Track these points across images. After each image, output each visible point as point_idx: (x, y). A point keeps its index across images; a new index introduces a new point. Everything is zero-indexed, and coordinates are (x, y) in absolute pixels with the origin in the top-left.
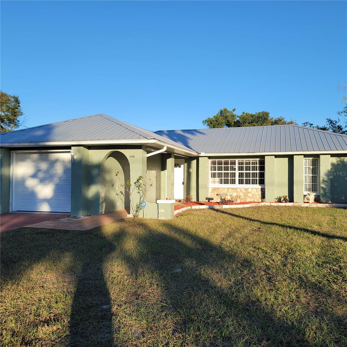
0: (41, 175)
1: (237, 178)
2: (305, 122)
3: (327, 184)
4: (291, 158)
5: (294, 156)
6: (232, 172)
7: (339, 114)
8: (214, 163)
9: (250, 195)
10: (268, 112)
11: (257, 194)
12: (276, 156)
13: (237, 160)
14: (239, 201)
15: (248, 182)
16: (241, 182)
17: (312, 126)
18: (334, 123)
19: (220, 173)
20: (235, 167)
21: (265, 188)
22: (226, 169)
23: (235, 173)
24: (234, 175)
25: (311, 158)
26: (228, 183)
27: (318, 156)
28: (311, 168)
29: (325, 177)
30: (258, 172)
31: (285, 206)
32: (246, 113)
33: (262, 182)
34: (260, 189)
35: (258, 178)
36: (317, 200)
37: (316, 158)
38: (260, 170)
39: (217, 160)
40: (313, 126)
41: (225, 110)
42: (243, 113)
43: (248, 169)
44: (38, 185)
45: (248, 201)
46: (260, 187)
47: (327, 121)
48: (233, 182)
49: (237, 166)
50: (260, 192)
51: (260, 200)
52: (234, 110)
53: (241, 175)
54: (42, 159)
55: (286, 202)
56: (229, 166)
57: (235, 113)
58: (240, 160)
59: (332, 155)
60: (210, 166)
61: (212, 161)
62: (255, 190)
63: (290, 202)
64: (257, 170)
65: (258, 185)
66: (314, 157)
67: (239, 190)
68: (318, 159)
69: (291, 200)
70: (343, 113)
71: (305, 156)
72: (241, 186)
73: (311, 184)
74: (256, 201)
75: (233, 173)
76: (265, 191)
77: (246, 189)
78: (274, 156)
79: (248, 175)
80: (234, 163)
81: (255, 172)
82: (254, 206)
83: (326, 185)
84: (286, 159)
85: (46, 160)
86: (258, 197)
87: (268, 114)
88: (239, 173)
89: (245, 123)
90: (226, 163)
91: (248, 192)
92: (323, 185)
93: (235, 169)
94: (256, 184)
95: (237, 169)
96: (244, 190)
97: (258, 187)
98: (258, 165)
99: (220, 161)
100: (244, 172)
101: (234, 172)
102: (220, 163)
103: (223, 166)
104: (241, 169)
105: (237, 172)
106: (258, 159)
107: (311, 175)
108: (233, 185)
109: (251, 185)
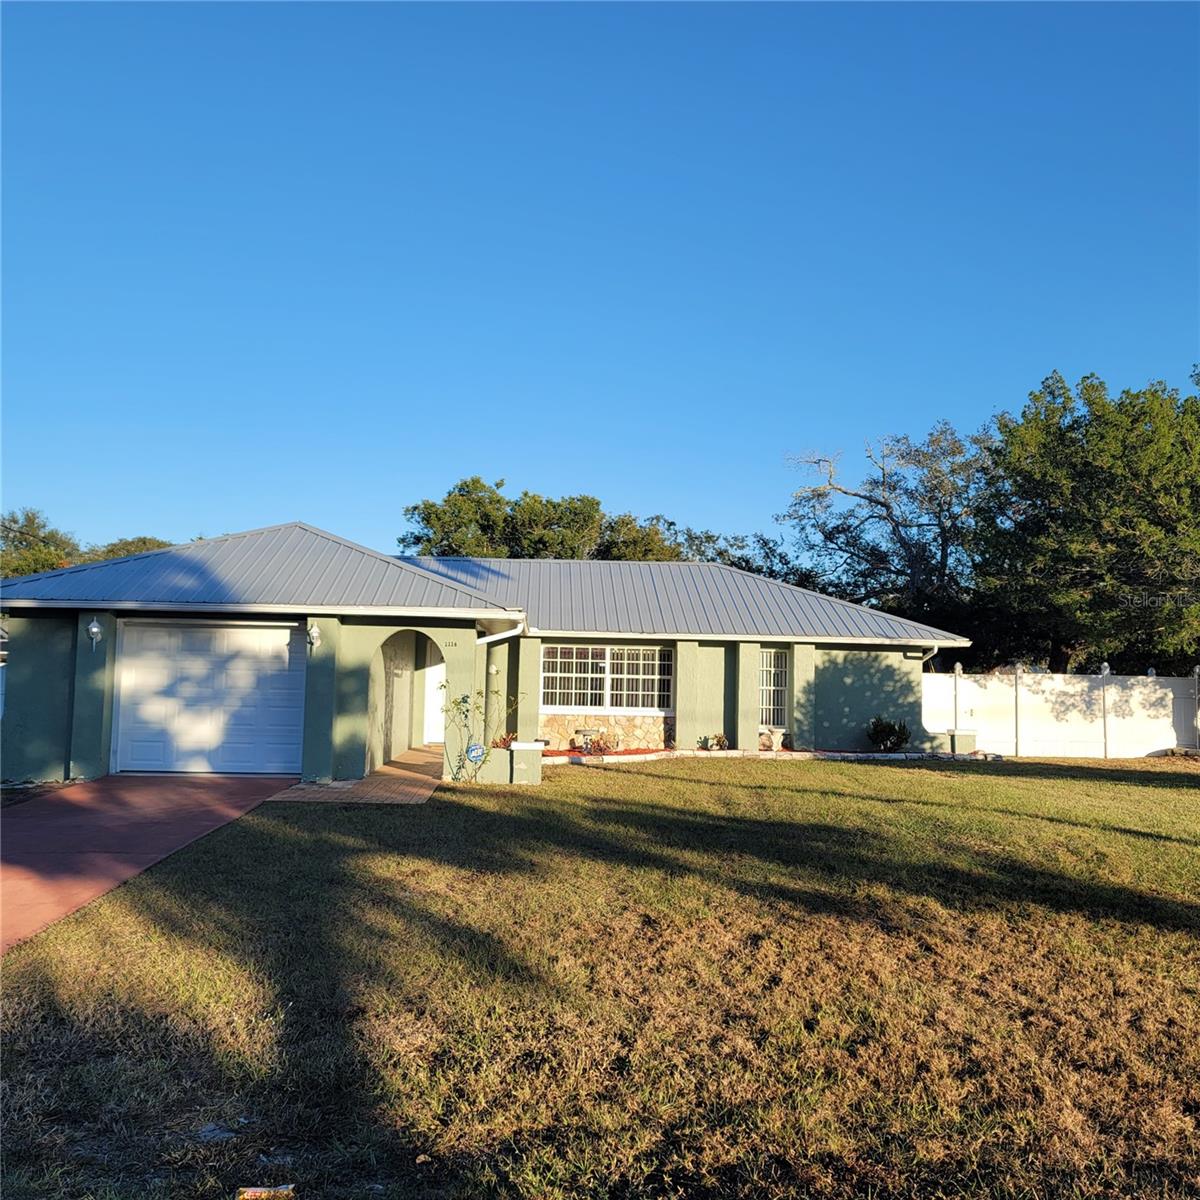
0: (188, 690)
1: (607, 692)
3: (803, 710)
4: (732, 649)
5: (741, 644)
6: (595, 676)
8: (551, 653)
9: (638, 732)
10: (598, 498)
11: (654, 730)
12: (703, 643)
13: (608, 649)
14: (621, 748)
15: (633, 702)
16: (616, 701)
19: (564, 678)
20: (604, 665)
21: (674, 718)
22: (583, 668)
23: (601, 680)
24: (598, 684)
25: (773, 651)
27: (788, 646)
28: (773, 672)
29: (801, 695)
30: (657, 677)
31: (727, 758)
32: (533, 497)
33: (666, 701)
34: (662, 720)
35: (656, 693)
36: (787, 745)
37: (783, 653)
38: (660, 674)
39: (559, 646)
41: (476, 481)
42: (526, 494)
43: (634, 669)
44: (179, 714)
45: (634, 746)
46: (662, 714)
48: (597, 701)
49: (607, 663)
50: (663, 726)
51: (661, 745)
52: (498, 485)
53: (617, 684)
55: (722, 748)
56: (590, 661)
57: (501, 493)
58: (616, 648)
59: (819, 646)
60: (542, 660)
61: (548, 648)
62: (651, 721)
63: (729, 748)
64: (653, 674)
65: (656, 709)
66: (780, 649)
67: (612, 722)
68: (787, 651)
69: (733, 744)
71: (764, 645)
72: (624, 711)
73: (772, 707)
74: (652, 746)
75: (596, 679)
76: (675, 722)
77: (630, 719)
78: (697, 643)
79: (633, 685)
80: (601, 655)
81: (650, 677)
83: (803, 714)
84: (720, 652)
86: (657, 737)
87: (598, 504)
88: (613, 680)
89: (536, 525)
90: (582, 654)
91: (635, 726)
92: (797, 714)
93: (602, 670)
94: (652, 706)
95: (608, 670)
96: (623, 721)
97: (657, 713)
98: (657, 662)
99: (566, 648)
100: (625, 676)
101: (598, 676)
102: (567, 654)
103: (574, 660)
104: (617, 669)
105: (608, 677)
106: (657, 648)
107: (773, 688)
108: (597, 707)
109: (640, 708)
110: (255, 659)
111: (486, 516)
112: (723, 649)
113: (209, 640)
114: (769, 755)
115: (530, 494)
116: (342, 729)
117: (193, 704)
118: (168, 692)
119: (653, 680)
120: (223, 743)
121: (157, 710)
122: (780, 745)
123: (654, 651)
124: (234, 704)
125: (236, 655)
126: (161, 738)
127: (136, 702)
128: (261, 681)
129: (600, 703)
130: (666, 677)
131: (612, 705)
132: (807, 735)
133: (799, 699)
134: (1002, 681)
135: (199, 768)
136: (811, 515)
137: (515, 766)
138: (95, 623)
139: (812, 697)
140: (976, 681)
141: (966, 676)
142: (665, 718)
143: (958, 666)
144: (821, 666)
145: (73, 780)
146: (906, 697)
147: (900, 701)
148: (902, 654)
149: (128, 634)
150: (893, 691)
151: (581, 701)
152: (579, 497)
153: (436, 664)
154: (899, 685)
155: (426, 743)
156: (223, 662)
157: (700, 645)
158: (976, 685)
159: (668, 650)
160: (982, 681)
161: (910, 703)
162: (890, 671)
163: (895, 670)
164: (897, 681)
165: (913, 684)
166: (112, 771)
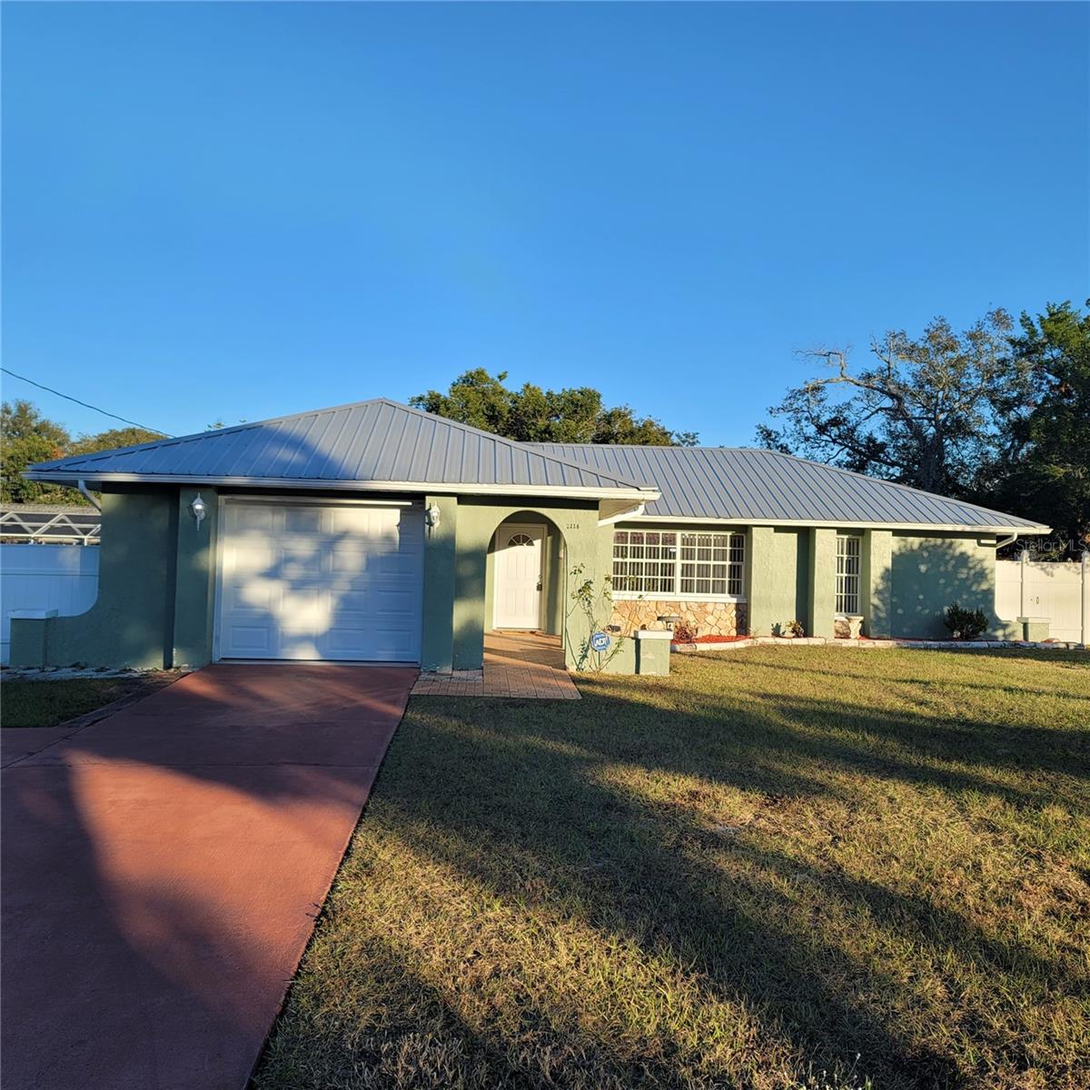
0: (294, 571)
1: (678, 578)
3: (882, 598)
4: (806, 534)
5: (817, 530)
6: (665, 561)
8: (621, 538)
9: (710, 619)
10: (598, 391)
11: (726, 616)
12: (778, 529)
13: (679, 534)
15: (703, 588)
16: (686, 587)
19: (635, 563)
20: (674, 550)
21: (748, 605)
22: (653, 553)
23: (672, 566)
24: (669, 570)
25: (846, 536)
27: (863, 533)
28: (845, 559)
29: (879, 581)
30: (728, 563)
32: (534, 389)
34: (734, 606)
35: (727, 579)
36: (864, 633)
37: (857, 541)
38: (731, 560)
39: (629, 531)
41: (480, 373)
42: (528, 386)
43: (705, 555)
44: (285, 597)
46: (734, 600)
48: (668, 586)
49: (678, 548)
50: (735, 612)
51: (734, 633)
52: (501, 378)
53: (687, 570)
55: (799, 636)
56: (660, 546)
57: (504, 385)
58: (687, 533)
59: (896, 532)
60: (612, 544)
61: (617, 533)
62: (723, 607)
63: (805, 636)
64: (724, 559)
65: (727, 595)
66: (854, 535)
67: (683, 607)
68: (860, 538)
69: (808, 632)
71: (841, 531)
72: (695, 597)
74: (724, 633)
75: (666, 564)
77: (702, 605)
78: (772, 529)
79: (704, 570)
80: (672, 541)
81: (721, 563)
83: (881, 601)
84: (793, 538)
86: (728, 623)
87: (599, 396)
88: (683, 565)
89: (541, 415)
90: (653, 539)
91: (706, 612)
92: (874, 600)
93: (673, 556)
94: (723, 592)
95: (678, 555)
96: (695, 608)
97: (728, 599)
98: (728, 548)
99: (636, 533)
100: (695, 562)
101: (668, 561)
102: (637, 539)
103: (645, 546)
104: (687, 554)
105: (679, 562)
106: (729, 534)
107: (845, 575)
108: (667, 593)
109: (711, 594)
110: (365, 539)
111: (492, 407)
112: (796, 535)
113: (315, 520)
114: (845, 643)
115: (531, 386)
116: (461, 614)
117: (299, 587)
118: (272, 574)
119: (724, 566)
120: (331, 629)
121: (260, 593)
122: (858, 633)
123: (726, 536)
124: (342, 586)
125: (344, 535)
126: (266, 622)
127: (238, 584)
128: (371, 563)
129: (670, 589)
130: (736, 563)
131: (682, 591)
132: (884, 623)
133: (877, 586)
134: (1069, 569)
135: (306, 655)
136: (805, 409)
137: (642, 657)
138: (199, 500)
139: (890, 584)
140: (1042, 569)
141: (1033, 563)
142: (737, 605)
143: (1025, 554)
144: (897, 553)
145: (178, 668)
146: (979, 583)
147: (974, 588)
148: (976, 541)
149: (231, 511)
150: (967, 579)
151: (652, 586)
152: (580, 390)
153: (505, 548)
154: (972, 572)
155: (495, 628)
156: (332, 542)
157: (775, 531)
158: (1043, 572)
159: (741, 536)
160: (1049, 569)
161: (983, 591)
162: (963, 559)
163: (969, 557)
164: (971, 569)
165: (987, 572)
166: (216, 659)
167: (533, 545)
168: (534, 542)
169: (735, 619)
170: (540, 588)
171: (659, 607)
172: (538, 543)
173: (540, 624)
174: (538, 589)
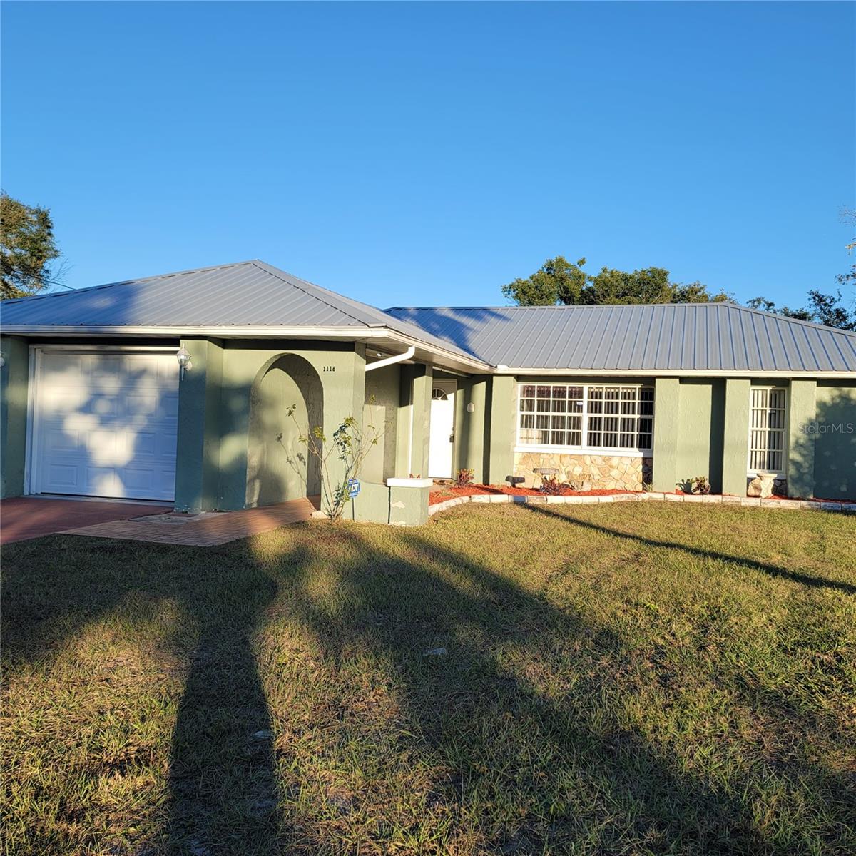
0: (103, 407)
1: (585, 431)
2: (755, 298)
3: (805, 452)
4: (719, 385)
5: (729, 380)
6: (573, 414)
7: (840, 280)
8: (528, 392)
9: (614, 473)
10: (666, 269)
11: (632, 470)
12: (683, 380)
13: (586, 387)
14: (587, 488)
15: (610, 442)
16: (594, 440)
17: (771, 307)
18: (828, 301)
19: (543, 416)
20: (581, 404)
21: (652, 458)
22: (559, 407)
23: (579, 419)
24: (577, 423)
25: (769, 388)
26: (562, 443)
27: (786, 382)
28: (768, 412)
29: (800, 434)
30: (637, 416)
31: (702, 504)
32: (612, 272)
33: (646, 442)
34: (641, 460)
35: (636, 433)
36: (780, 491)
37: (780, 389)
38: (641, 414)
39: (536, 385)
40: (775, 308)
41: (560, 261)
42: (605, 270)
43: (612, 408)
45: (610, 487)
46: (641, 455)
47: (810, 296)
48: (575, 440)
49: (585, 402)
50: (641, 467)
51: (640, 488)
52: (582, 262)
53: (594, 423)
54: (107, 368)
55: (703, 493)
56: (567, 399)
57: (583, 270)
58: (594, 385)
59: (822, 382)
60: (519, 398)
61: (525, 386)
62: (628, 462)
63: (712, 493)
64: (633, 413)
65: (635, 449)
66: (777, 386)
67: (588, 461)
69: (716, 488)
70: (850, 278)
71: (755, 381)
72: (601, 451)
73: (766, 450)
74: (629, 487)
75: (574, 417)
76: (652, 464)
77: (607, 459)
78: (678, 380)
79: (611, 424)
80: (579, 394)
81: (631, 416)
82: (624, 499)
84: (708, 389)
85: (116, 369)
86: (634, 478)
88: (591, 418)
89: (608, 295)
90: (559, 393)
91: (611, 466)
92: (794, 456)
93: (580, 409)
94: (632, 446)
95: (585, 408)
96: (599, 461)
97: (636, 454)
98: (637, 401)
99: (544, 387)
100: (603, 415)
101: (577, 414)
102: (544, 393)
103: (551, 399)
104: (595, 408)
105: (585, 416)
106: (638, 386)
107: (768, 429)
108: (575, 447)
109: (619, 448)
111: (566, 290)
112: (710, 387)
114: (755, 502)
115: (609, 270)
116: (229, 450)
117: (106, 421)
118: (86, 409)
119: (633, 419)
122: (770, 492)
123: (635, 389)
129: (578, 443)
130: (646, 417)
131: (589, 444)
132: (805, 478)
133: (797, 439)
142: (644, 459)
152: (650, 270)
157: (681, 383)
167: (446, 399)
168: (448, 396)
169: (641, 473)
170: (452, 439)
171: (563, 459)
172: (451, 397)
173: (452, 474)
174: (451, 441)
